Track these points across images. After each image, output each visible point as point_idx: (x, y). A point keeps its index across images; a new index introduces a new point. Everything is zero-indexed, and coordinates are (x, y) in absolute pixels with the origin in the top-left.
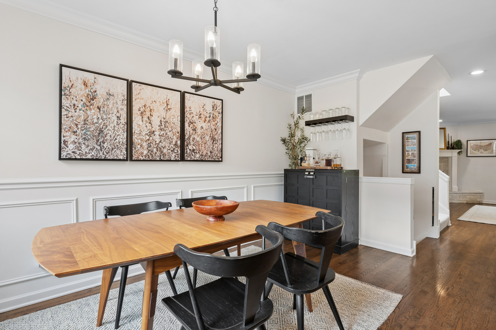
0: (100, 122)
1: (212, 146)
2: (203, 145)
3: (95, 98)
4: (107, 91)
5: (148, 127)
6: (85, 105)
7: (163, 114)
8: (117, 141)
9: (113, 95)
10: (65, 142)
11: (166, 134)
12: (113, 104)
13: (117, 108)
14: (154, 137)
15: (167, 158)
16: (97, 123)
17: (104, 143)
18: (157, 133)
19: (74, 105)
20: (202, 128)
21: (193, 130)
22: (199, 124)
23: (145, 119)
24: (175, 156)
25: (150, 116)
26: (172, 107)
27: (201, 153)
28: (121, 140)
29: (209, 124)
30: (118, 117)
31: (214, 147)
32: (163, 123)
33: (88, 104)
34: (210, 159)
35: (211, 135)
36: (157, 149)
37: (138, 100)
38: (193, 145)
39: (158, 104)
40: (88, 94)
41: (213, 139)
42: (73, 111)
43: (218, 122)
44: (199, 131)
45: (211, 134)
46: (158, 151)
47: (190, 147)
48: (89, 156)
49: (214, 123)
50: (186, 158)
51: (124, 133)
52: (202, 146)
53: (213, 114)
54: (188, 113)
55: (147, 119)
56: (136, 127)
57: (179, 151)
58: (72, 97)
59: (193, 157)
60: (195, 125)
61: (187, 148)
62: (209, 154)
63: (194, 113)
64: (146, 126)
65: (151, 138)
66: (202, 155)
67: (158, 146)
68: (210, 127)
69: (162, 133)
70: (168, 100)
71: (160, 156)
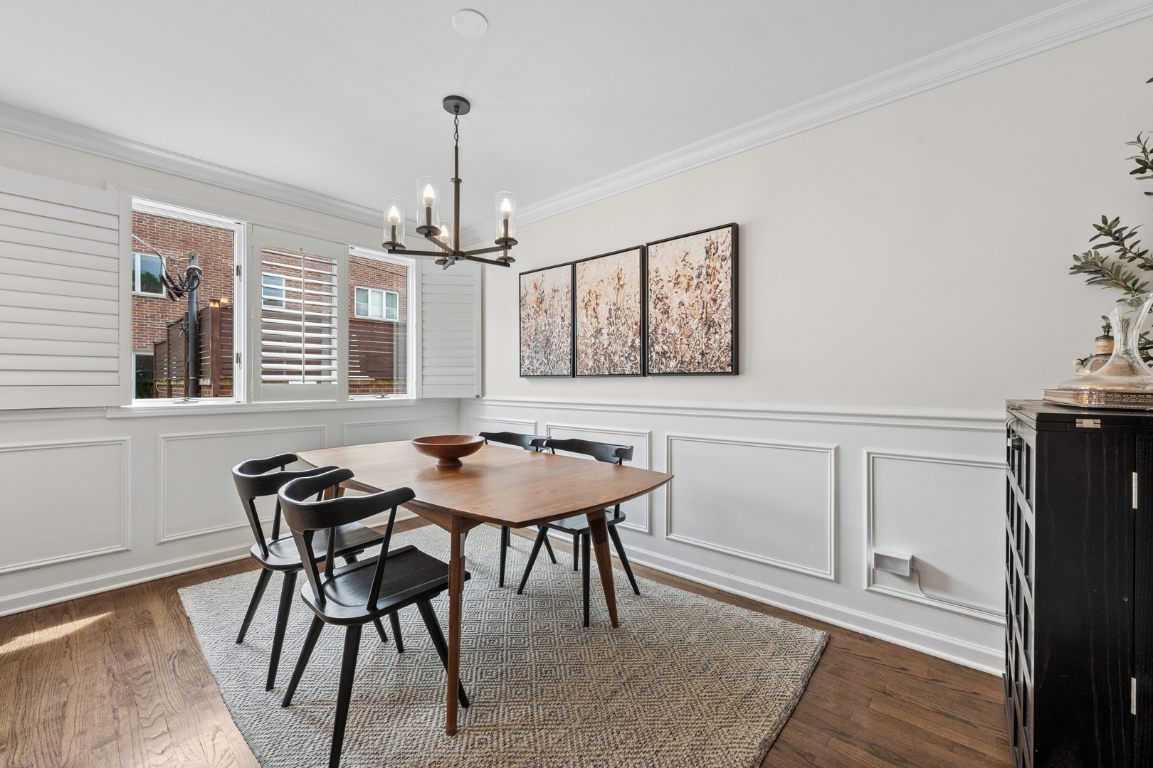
0: (547, 329)
1: (705, 340)
2: (685, 341)
3: (543, 300)
4: (553, 287)
5: (594, 324)
6: (536, 311)
7: (612, 296)
8: (561, 350)
9: (558, 290)
11: (618, 330)
12: (558, 301)
13: (562, 306)
14: (601, 339)
15: (619, 370)
16: (544, 331)
17: (550, 354)
18: (605, 331)
19: (528, 315)
20: (682, 304)
21: (662, 312)
22: (676, 297)
23: (591, 312)
24: (632, 367)
25: (595, 306)
26: (626, 280)
27: (679, 357)
28: (565, 348)
29: (698, 292)
30: (562, 318)
31: (711, 342)
32: (613, 312)
33: (538, 310)
34: (701, 370)
35: (704, 316)
36: (606, 357)
37: (581, 287)
38: (664, 342)
39: (606, 282)
40: (538, 298)
41: (709, 324)
42: (528, 321)
43: (720, 282)
44: (675, 313)
45: (702, 314)
46: (606, 360)
47: (656, 347)
48: (539, 373)
49: (709, 287)
50: (650, 370)
51: (568, 338)
52: (681, 343)
53: (709, 266)
54: (652, 282)
55: (593, 312)
56: (580, 328)
57: (638, 358)
58: (527, 306)
59: (662, 367)
60: (667, 301)
61: (652, 349)
62: (699, 358)
63: (666, 279)
64: (592, 324)
65: (597, 341)
66: (682, 363)
67: (606, 352)
68: (699, 297)
69: (612, 329)
70: (619, 271)
71: (610, 367)
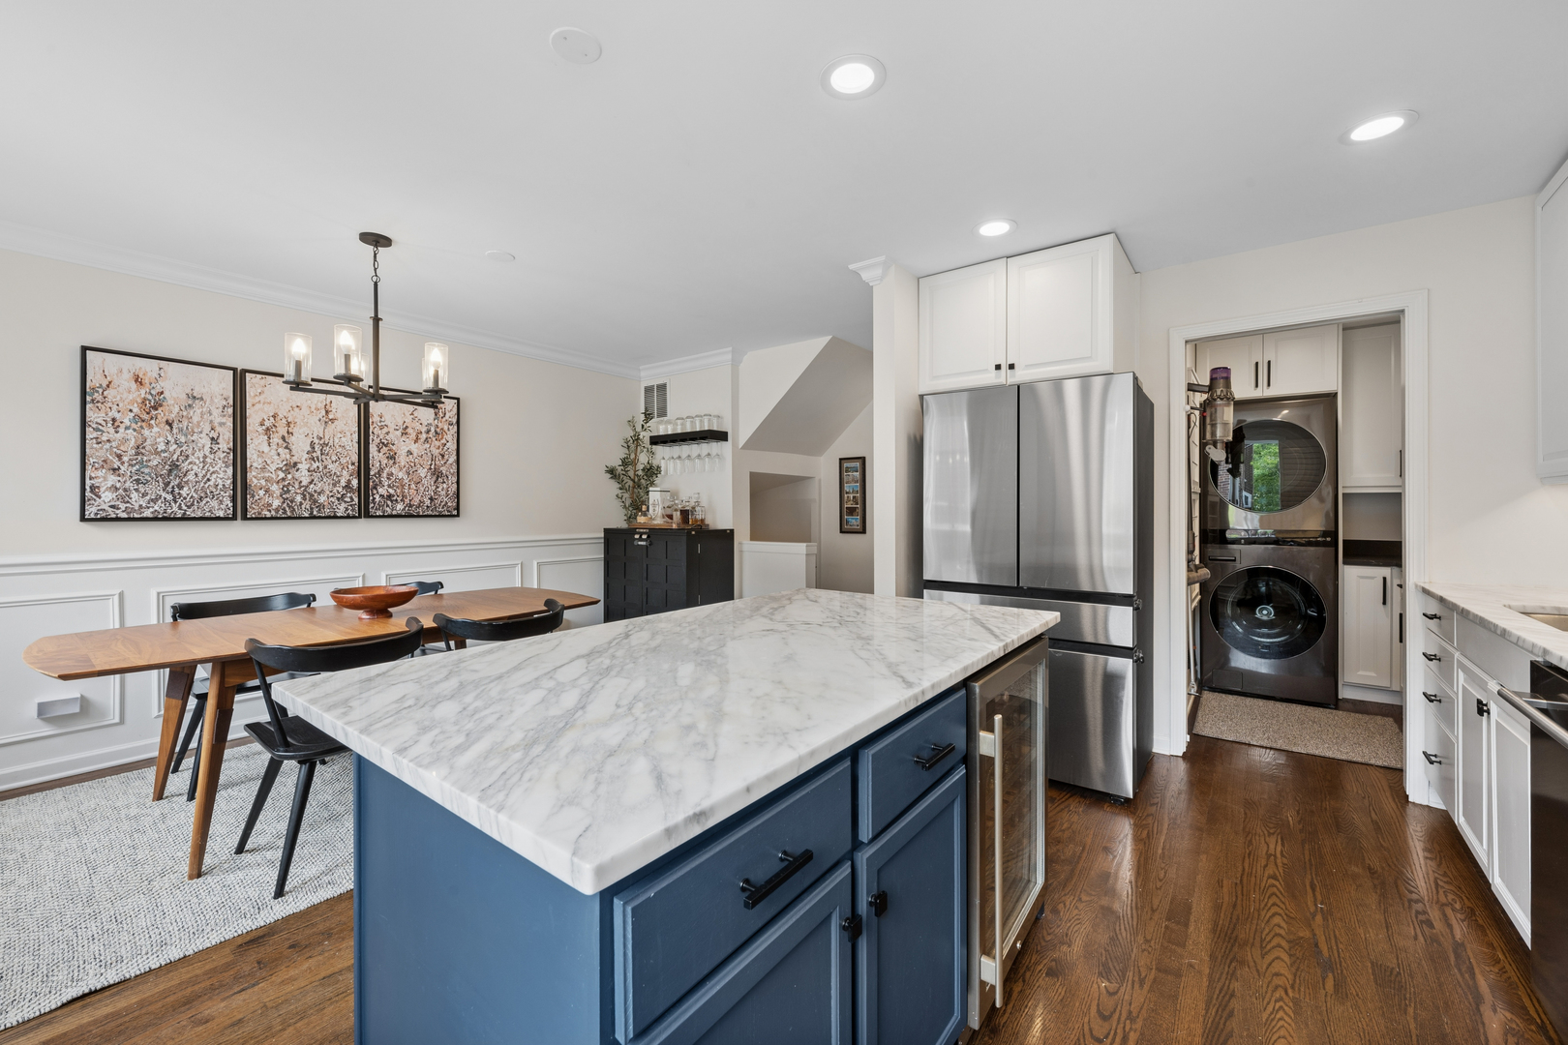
0: (171, 449)
1: (434, 488)
2: (413, 486)
3: (161, 405)
4: (189, 391)
5: (283, 456)
6: (137, 418)
7: (318, 430)
8: (211, 483)
9: (202, 399)
10: (93, 488)
11: (326, 467)
12: (202, 414)
13: (211, 422)
14: (297, 475)
15: (327, 511)
16: (165, 451)
17: (180, 487)
18: (303, 467)
19: (114, 420)
20: (410, 453)
21: (387, 457)
22: (402, 447)
23: (276, 439)
24: (347, 509)
25: (286, 435)
26: (338, 415)
27: (407, 501)
28: (219, 481)
29: (427, 446)
30: (213, 439)
31: (439, 489)
32: (317, 447)
33: (146, 417)
34: (430, 513)
35: (432, 467)
36: (305, 496)
37: (258, 406)
38: (389, 486)
39: (305, 411)
40: (145, 399)
41: (437, 475)
42: (112, 430)
43: (448, 442)
44: (402, 459)
45: (431, 465)
46: (305, 500)
47: (380, 490)
48: (148, 513)
49: (437, 443)
50: (372, 511)
51: (227, 467)
52: (409, 489)
53: (437, 426)
54: (375, 425)
55: (281, 442)
56: (255, 457)
57: (356, 500)
59: (388, 509)
60: (394, 448)
61: (375, 492)
62: (428, 502)
63: (391, 428)
64: (279, 455)
65: (290, 476)
66: (411, 506)
67: (305, 490)
68: (428, 450)
69: (315, 465)
70: (328, 402)
71: (312, 509)
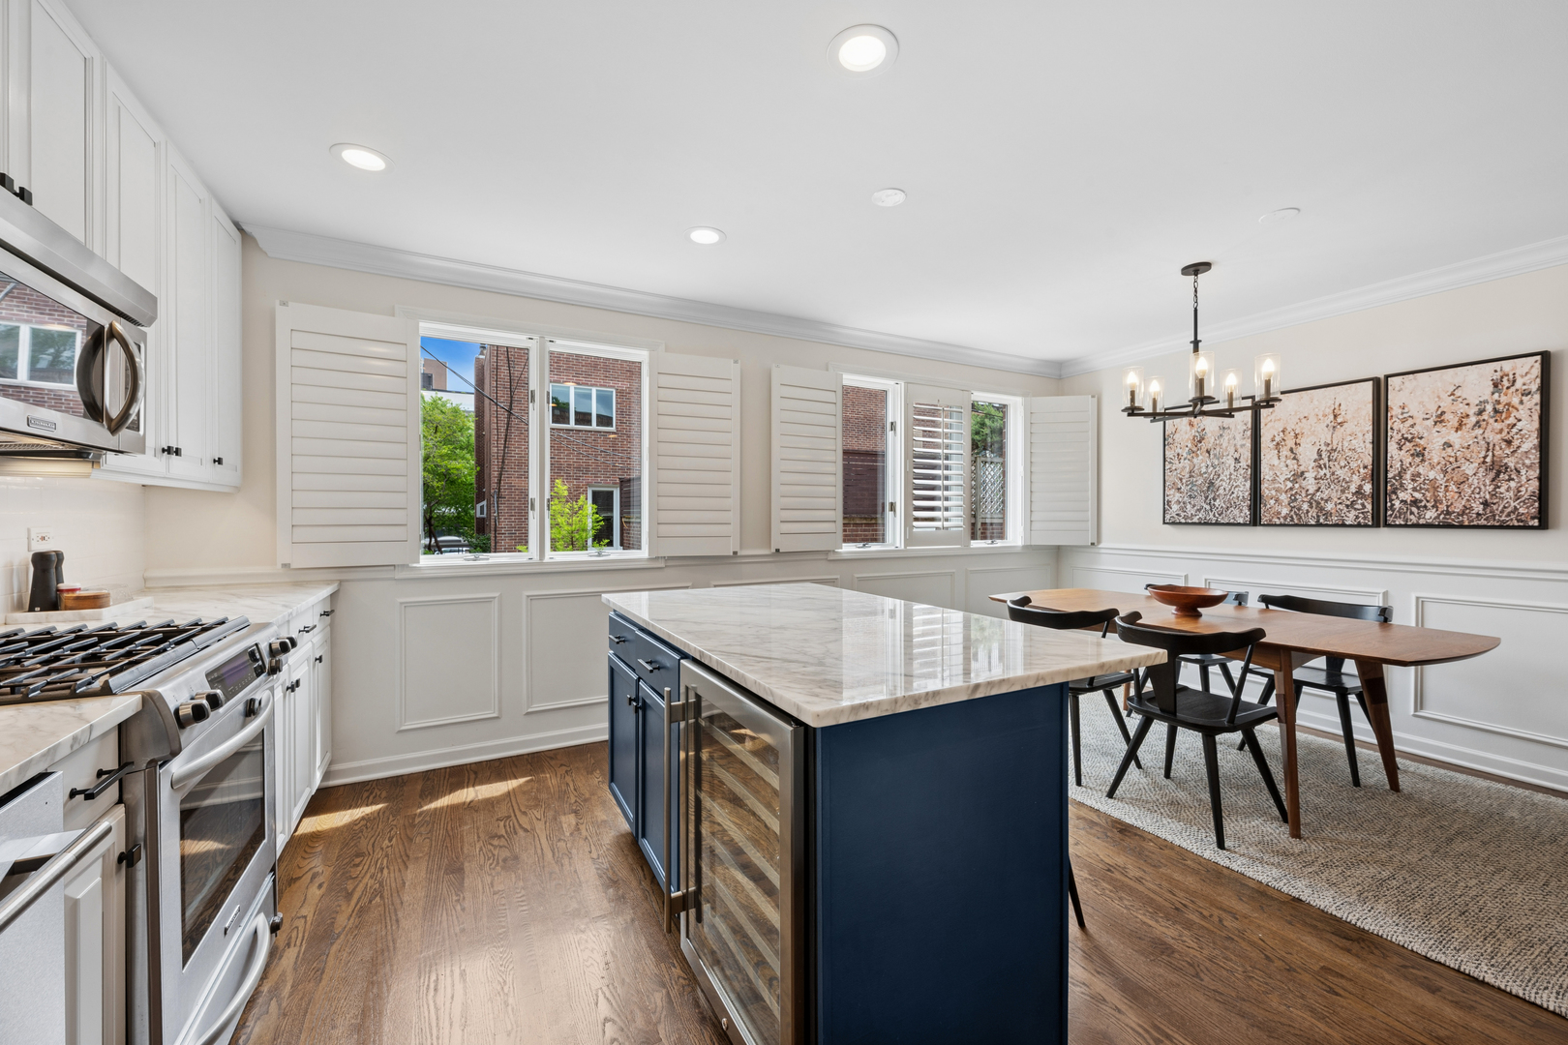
0: (1209, 471)
1: (1491, 488)
2: (1453, 487)
3: (1203, 439)
5: (1291, 467)
6: (1191, 451)
7: (1323, 436)
8: (1234, 495)
9: (1229, 428)
10: (1169, 502)
11: (1333, 474)
12: (1229, 440)
13: (1235, 445)
14: (1304, 483)
15: (1335, 519)
16: (1205, 473)
17: (1215, 500)
18: (1310, 475)
19: (1178, 455)
20: (1448, 445)
21: (1412, 455)
22: (1438, 437)
23: (1285, 452)
24: (1357, 517)
25: (1294, 446)
26: (1348, 417)
27: (1443, 507)
28: (1240, 493)
29: (1479, 431)
30: (1236, 459)
31: (1502, 490)
32: (1324, 454)
33: (1195, 449)
34: (1483, 522)
35: (1488, 460)
36: (1311, 504)
37: (1269, 425)
38: (1414, 489)
39: (1313, 420)
40: (1195, 436)
41: (1498, 469)
42: (1177, 462)
43: (1520, 420)
44: (1435, 454)
45: (1485, 457)
46: (1312, 507)
47: (1401, 495)
48: (1195, 520)
49: (1498, 426)
50: (1390, 520)
51: (1246, 481)
52: (1447, 491)
53: (1498, 402)
54: (1395, 419)
55: (1289, 453)
56: (1267, 470)
57: (1369, 507)
58: (1176, 445)
59: (1412, 517)
60: (1422, 442)
61: (1394, 497)
62: (1479, 508)
63: (1419, 416)
64: (1287, 466)
65: (1297, 486)
66: (1448, 513)
67: (1312, 498)
68: (1480, 437)
69: (1322, 473)
70: (1336, 406)
71: (1318, 516)
